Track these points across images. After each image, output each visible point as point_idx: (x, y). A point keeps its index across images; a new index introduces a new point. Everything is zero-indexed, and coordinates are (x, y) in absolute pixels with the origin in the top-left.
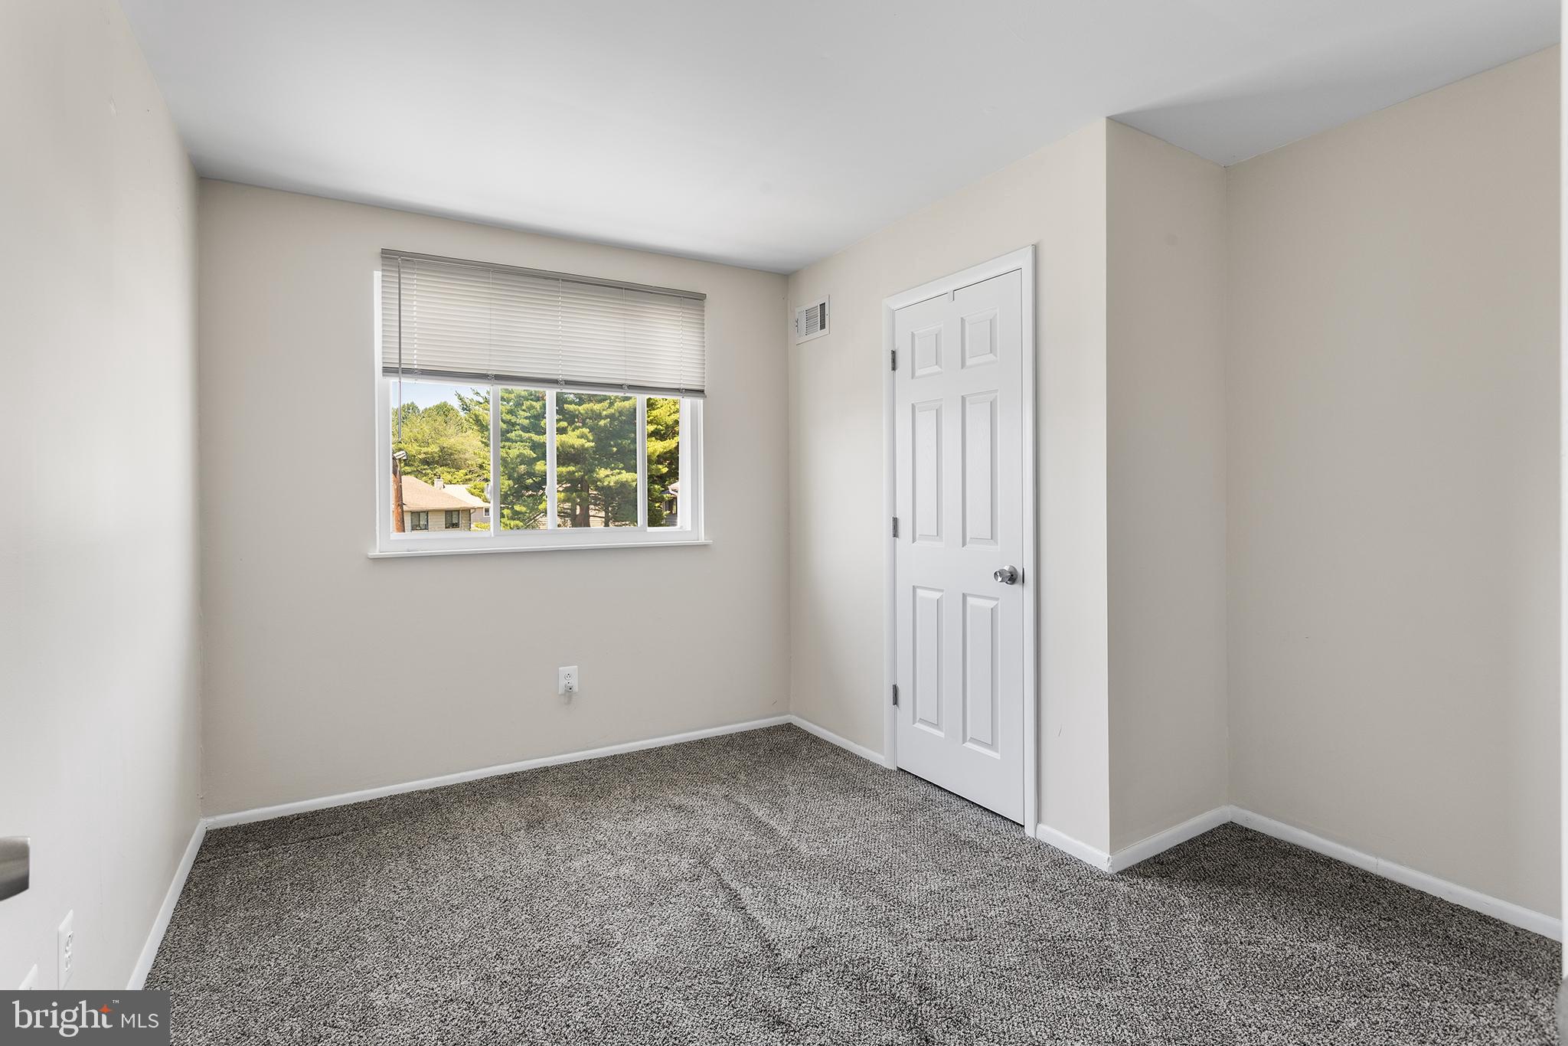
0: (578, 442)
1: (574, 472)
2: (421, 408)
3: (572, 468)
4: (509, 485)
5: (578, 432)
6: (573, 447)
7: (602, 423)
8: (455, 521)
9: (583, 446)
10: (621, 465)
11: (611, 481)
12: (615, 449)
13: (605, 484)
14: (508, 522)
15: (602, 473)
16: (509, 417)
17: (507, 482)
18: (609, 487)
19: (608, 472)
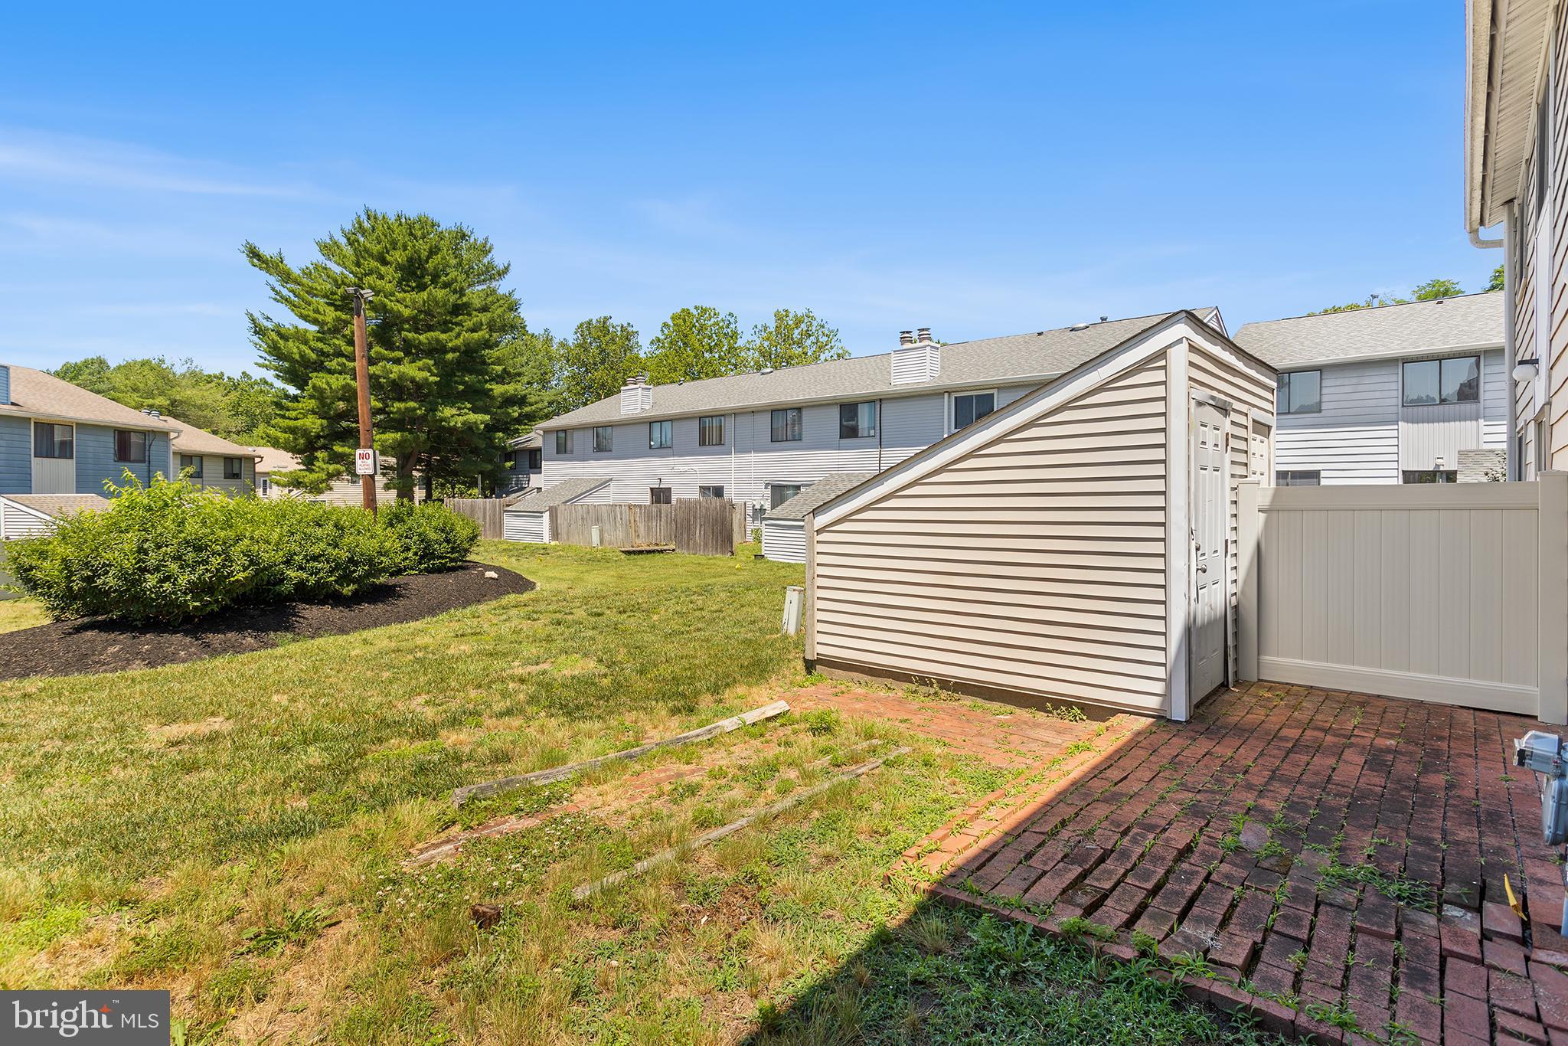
0: (420, 375)
1: (415, 409)
2: (113, 365)
3: (412, 404)
4: (321, 425)
5: (420, 364)
6: (413, 381)
7: (450, 356)
8: (236, 471)
9: (427, 379)
10: (469, 406)
11: (458, 422)
12: (461, 387)
13: (452, 424)
14: (325, 466)
15: (448, 412)
16: (320, 345)
17: (319, 422)
18: (455, 428)
19: (454, 411)
